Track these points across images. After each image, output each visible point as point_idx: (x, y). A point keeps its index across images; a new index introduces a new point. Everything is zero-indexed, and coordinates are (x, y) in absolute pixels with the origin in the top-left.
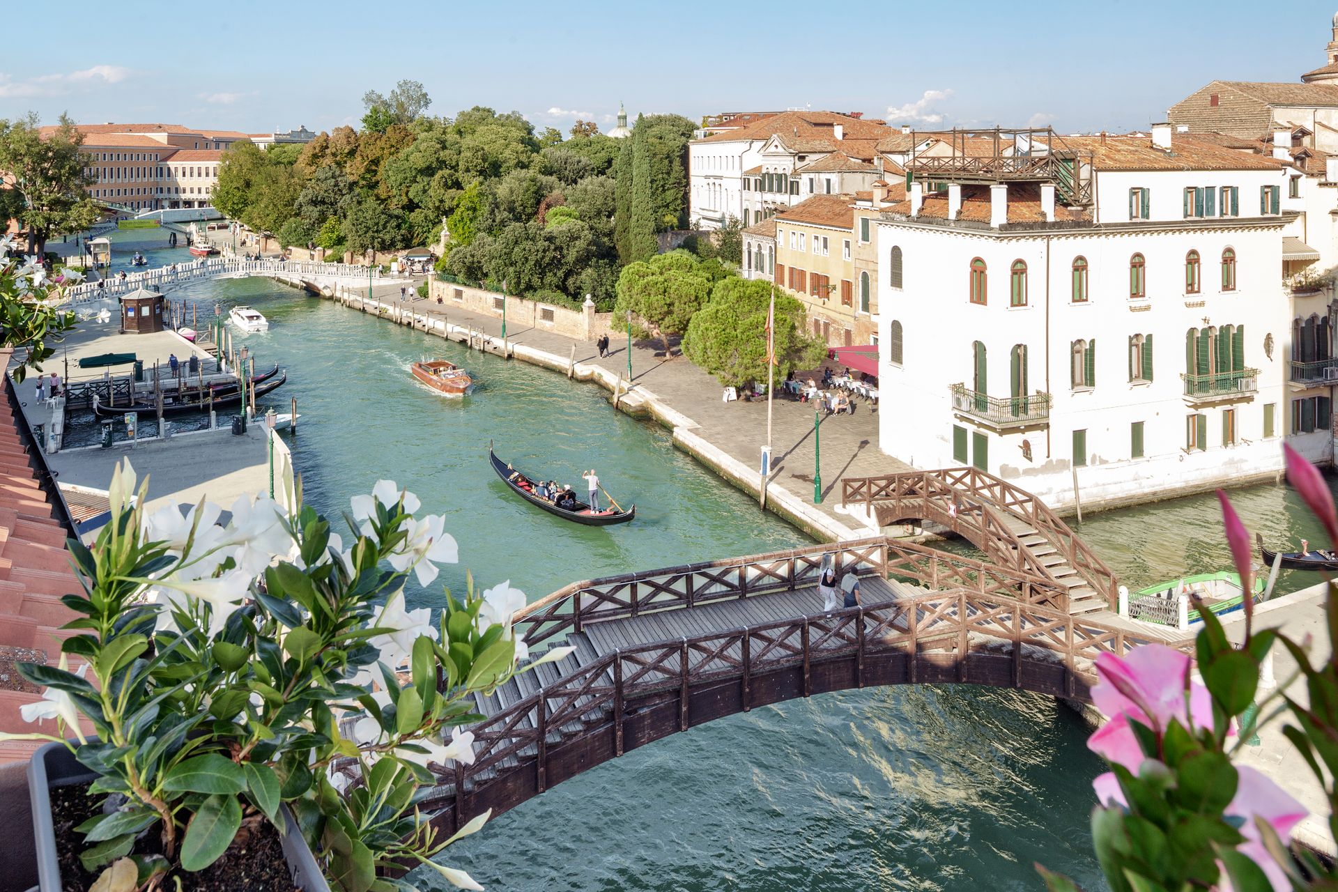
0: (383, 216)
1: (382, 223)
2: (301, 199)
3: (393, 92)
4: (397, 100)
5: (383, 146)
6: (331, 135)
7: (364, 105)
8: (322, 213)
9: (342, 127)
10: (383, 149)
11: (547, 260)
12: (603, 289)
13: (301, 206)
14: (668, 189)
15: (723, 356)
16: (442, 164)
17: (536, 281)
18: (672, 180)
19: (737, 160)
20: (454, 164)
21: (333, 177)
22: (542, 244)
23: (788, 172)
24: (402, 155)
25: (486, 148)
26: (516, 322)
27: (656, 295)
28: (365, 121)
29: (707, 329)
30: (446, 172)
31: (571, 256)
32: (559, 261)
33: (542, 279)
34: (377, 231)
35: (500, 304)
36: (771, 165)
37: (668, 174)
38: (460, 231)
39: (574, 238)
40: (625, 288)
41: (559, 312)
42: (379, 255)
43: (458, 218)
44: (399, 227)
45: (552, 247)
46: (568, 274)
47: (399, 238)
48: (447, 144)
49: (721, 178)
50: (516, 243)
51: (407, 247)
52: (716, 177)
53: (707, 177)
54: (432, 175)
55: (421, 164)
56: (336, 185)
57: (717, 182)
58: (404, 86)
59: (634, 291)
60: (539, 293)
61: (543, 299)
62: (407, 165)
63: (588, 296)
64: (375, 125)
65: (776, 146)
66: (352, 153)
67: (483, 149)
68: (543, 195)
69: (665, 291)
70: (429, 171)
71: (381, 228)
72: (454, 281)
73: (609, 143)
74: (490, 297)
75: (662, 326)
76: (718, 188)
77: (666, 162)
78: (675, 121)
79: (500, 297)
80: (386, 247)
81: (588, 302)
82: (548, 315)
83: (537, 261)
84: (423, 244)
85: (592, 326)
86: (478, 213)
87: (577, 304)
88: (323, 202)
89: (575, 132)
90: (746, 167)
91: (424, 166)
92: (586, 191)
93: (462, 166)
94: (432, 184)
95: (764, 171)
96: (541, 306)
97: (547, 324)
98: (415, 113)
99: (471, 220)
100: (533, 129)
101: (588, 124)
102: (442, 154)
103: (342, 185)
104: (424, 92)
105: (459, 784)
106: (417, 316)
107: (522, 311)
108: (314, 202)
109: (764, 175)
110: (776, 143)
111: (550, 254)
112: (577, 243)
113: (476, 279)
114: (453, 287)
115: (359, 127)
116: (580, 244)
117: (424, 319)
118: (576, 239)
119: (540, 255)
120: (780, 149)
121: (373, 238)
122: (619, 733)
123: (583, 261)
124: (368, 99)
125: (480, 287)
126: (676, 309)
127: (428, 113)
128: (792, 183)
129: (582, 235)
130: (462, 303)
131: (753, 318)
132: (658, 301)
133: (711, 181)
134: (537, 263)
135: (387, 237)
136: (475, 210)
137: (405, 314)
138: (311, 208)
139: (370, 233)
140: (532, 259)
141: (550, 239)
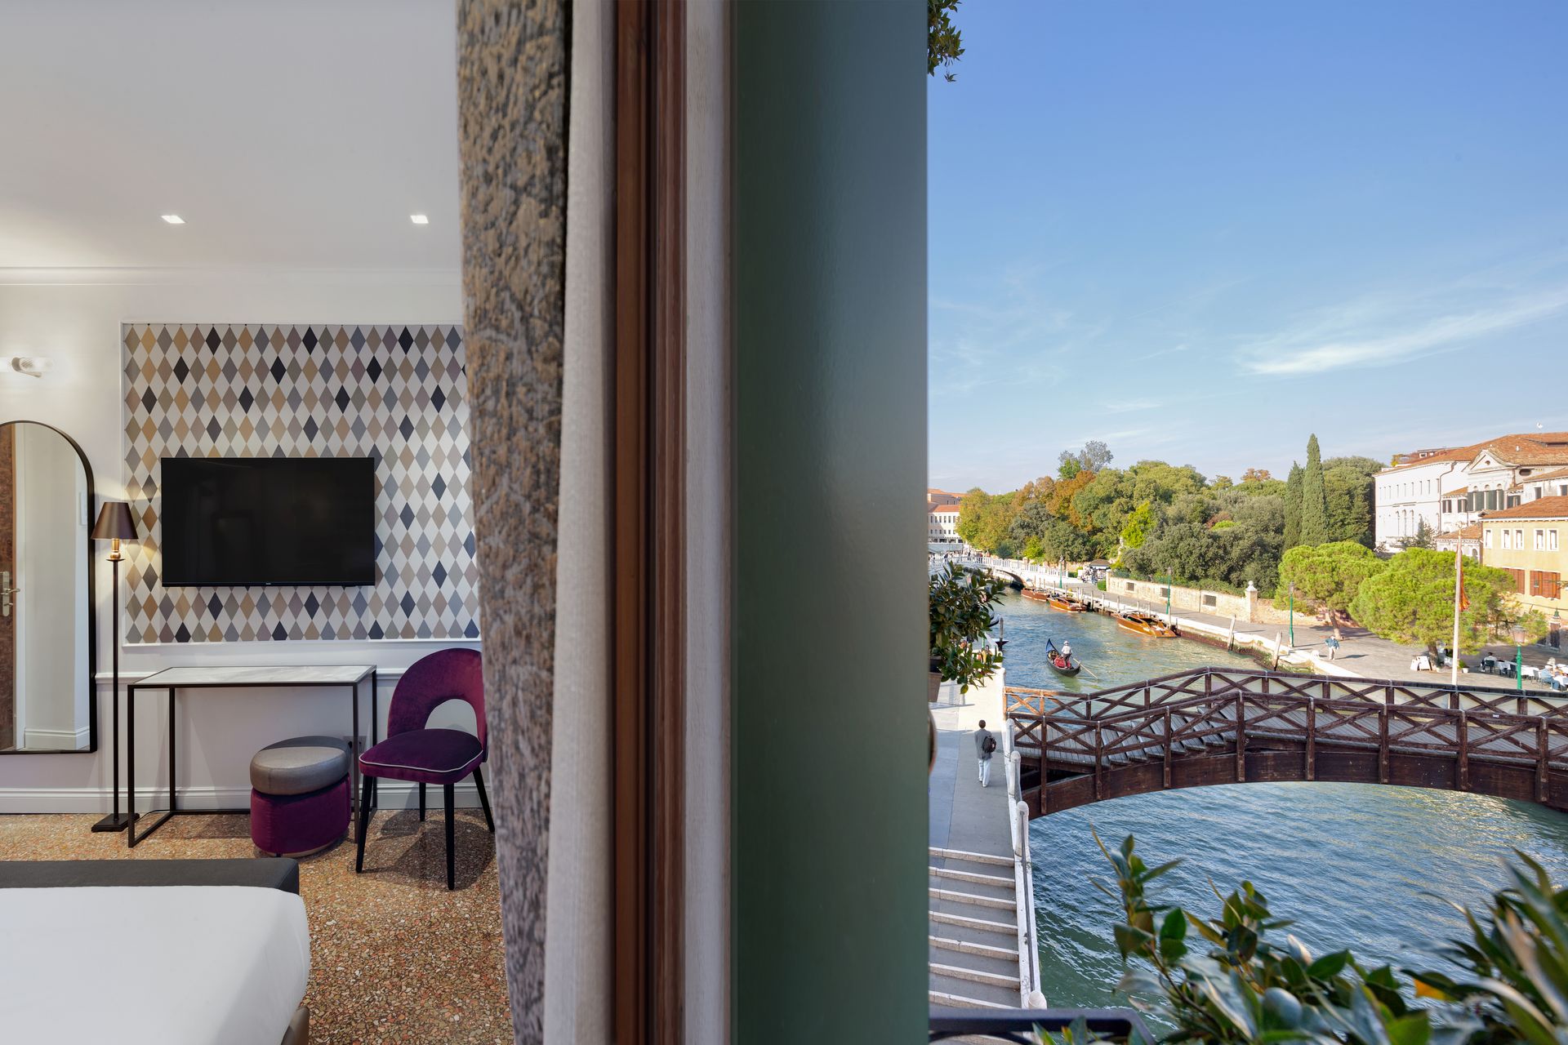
0: (1072, 535)
1: (1071, 539)
2: (1013, 525)
3: (1082, 451)
4: (1086, 457)
5: (1074, 487)
6: (1035, 484)
7: (1059, 461)
8: (1028, 534)
9: (1043, 477)
10: (1073, 489)
11: (1210, 554)
12: (1268, 580)
13: (1013, 529)
14: (1349, 524)
15: (1399, 615)
16: (1119, 494)
17: (1199, 572)
18: (1354, 515)
19: (1434, 484)
20: (1130, 493)
21: (1036, 508)
22: (1205, 541)
23: (1504, 487)
24: (1087, 488)
25: (1158, 481)
26: (1181, 607)
27: (1322, 572)
28: (1060, 470)
29: (1379, 590)
30: (1123, 500)
31: (1235, 553)
32: (1222, 558)
33: (1205, 571)
34: (1068, 546)
35: (1166, 593)
36: (1481, 482)
37: (1349, 508)
38: (1134, 540)
39: (1236, 538)
40: (1288, 568)
41: (1221, 598)
42: (1069, 564)
43: (1132, 529)
44: (1084, 544)
45: (1215, 544)
46: (1231, 570)
47: (1084, 552)
48: (1125, 479)
49: (1413, 504)
50: (1182, 539)
51: (1090, 560)
52: (1406, 504)
53: (1395, 506)
54: (1112, 502)
55: (1102, 494)
56: (1038, 513)
57: (1408, 509)
58: (1091, 446)
59: (1297, 570)
60: (1202, 582)
61: (1207, 587)
62: (1090, 496)
63: (1251, 583)
64: (1069, 473)
65: (1488, 462)
66: (1050, 496)
67: (1155, 482)
68: (1209, 515)
69: (1333, 570)
70: (1109, 500)
71: (1070, 543)
72: (1127, 577)
73: (1281, 487)
74: (1157, 588)
75: (1329, 603)
76: (1409, 514)
77: (1347, 497)
78: (1357, 463)
79: (1166, 587)
80: (1074, 559)
81: (1251, 588)
82: (1211, 601)
83: (1201, 555)
84: (1104, 558)
85: (1254, 610)
86: (1149, 526)
87: (1239, 589)
88: (1028, 526)
89: (1245, 478)
90: (1446, 490)
91: (1104, 495)
92: (1252, 508)
93: (1136, 495)
94: (1111, 509)
95: (1471, 490)
96: (1205, 593)
97: (1210, 608)
98: (1100, 466)
99: (1143, 531)
100: (1205, 479)
101: (1260, 472)
102: (1119, 485)
103: (1042, 514)
104: (1107, 449)
105: (1098, 759)
106: (1096, 599)
107: (1187, 597)
108: (1022, 527)
109: (1471, 495)
110: (1488, 458)
111: (1213, 550)
112: (1241, 542)
113: (1146, 573)
114: (1125, 582)
115: (1056, 476)
116: (1244, 544)
117: (1102, 601)
118: (1240, 539)
119: (1203, 550)
120: (1494, 464)
121: (1064, 550)
122: (1241, 762)
123: (1247, 557)
124: (1063, 457)
125: (1150, 580)
126: (1345, 587)
127: (1112, 465)
128: (1510, 499)
129: (1246, 536)
130: (1134, 594)
131: (1440, 581)
132: (1324, 578)
133: (1402, 508)
134: (1201, 556)
135: (1076, 551)
136: (1146, 523)
137: (1086, 597)
138: (1020, 530)
139: (1062, 547)
140: (1196, 552)
141: (1215, 538)
